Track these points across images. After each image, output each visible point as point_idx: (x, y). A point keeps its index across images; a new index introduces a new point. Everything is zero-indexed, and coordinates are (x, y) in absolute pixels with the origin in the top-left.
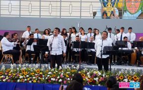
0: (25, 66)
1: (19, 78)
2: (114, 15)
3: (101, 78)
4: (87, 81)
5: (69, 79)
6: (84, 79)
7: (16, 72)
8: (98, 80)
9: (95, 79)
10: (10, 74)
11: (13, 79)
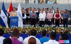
0: (28, 26)
1: (26, 32)
2: (43, 2)
3: (65, 31)
4: (58, 32)
5: (50, 31)
6: (57, 32)
7: (24, 29)
8: (63, 32)
9: (62, 31)
10: (21, 30)
11: (23, 32)
